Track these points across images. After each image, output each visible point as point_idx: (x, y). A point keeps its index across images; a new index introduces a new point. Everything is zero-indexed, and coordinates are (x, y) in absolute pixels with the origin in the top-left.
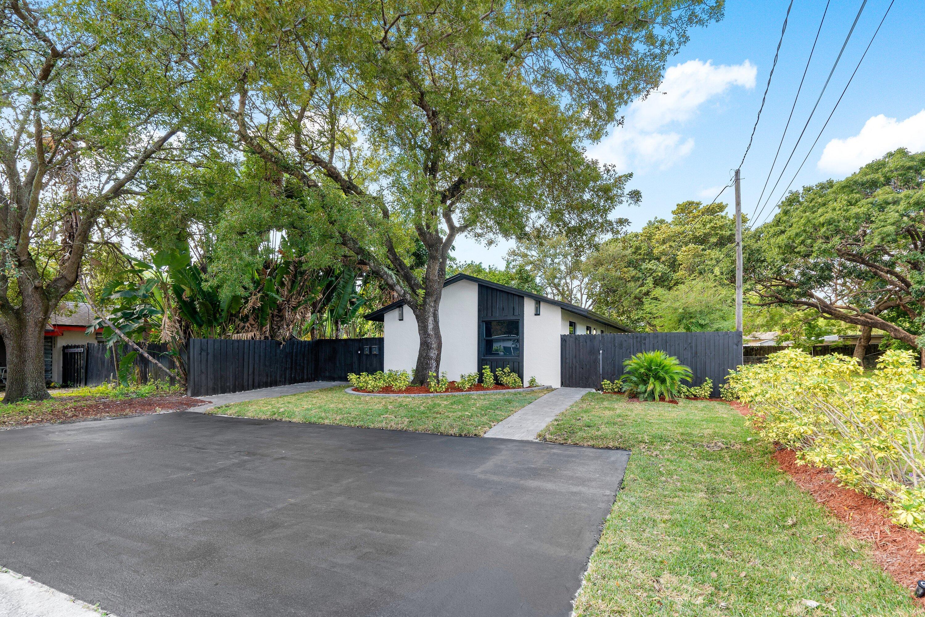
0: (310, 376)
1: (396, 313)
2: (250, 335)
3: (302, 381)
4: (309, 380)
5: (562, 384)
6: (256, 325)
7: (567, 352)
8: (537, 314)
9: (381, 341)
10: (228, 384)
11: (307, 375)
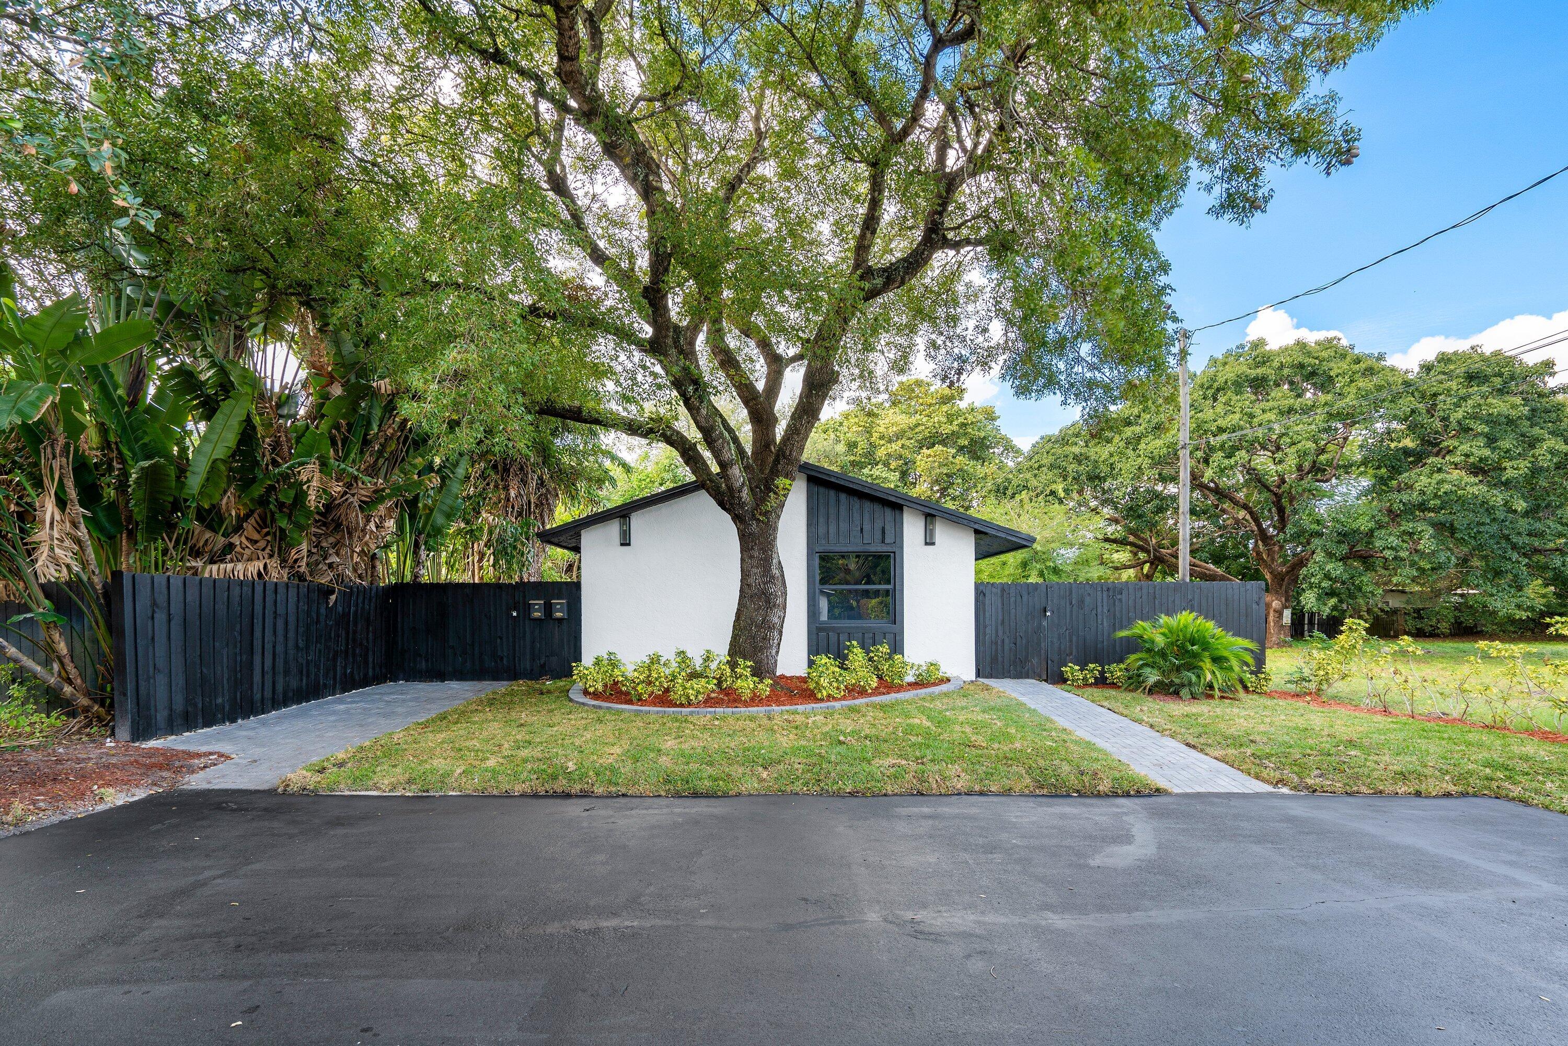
0: (377, 670)
1: (613, 529)
2: (254, 567)
3: (365, 682)
4: (379, 679)
5: (978, 674)
6: (262, 544)
7: (987, 615)
8: (929, 542)
9: (573, 591)
10: (220, 701)
11: (374, 669)
